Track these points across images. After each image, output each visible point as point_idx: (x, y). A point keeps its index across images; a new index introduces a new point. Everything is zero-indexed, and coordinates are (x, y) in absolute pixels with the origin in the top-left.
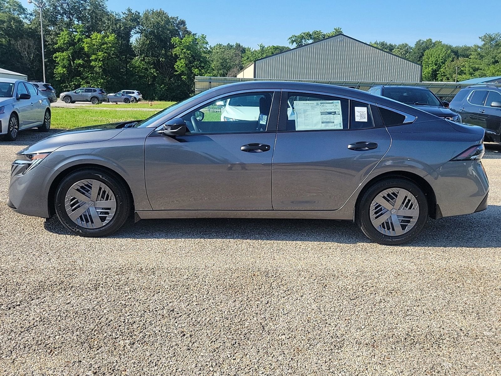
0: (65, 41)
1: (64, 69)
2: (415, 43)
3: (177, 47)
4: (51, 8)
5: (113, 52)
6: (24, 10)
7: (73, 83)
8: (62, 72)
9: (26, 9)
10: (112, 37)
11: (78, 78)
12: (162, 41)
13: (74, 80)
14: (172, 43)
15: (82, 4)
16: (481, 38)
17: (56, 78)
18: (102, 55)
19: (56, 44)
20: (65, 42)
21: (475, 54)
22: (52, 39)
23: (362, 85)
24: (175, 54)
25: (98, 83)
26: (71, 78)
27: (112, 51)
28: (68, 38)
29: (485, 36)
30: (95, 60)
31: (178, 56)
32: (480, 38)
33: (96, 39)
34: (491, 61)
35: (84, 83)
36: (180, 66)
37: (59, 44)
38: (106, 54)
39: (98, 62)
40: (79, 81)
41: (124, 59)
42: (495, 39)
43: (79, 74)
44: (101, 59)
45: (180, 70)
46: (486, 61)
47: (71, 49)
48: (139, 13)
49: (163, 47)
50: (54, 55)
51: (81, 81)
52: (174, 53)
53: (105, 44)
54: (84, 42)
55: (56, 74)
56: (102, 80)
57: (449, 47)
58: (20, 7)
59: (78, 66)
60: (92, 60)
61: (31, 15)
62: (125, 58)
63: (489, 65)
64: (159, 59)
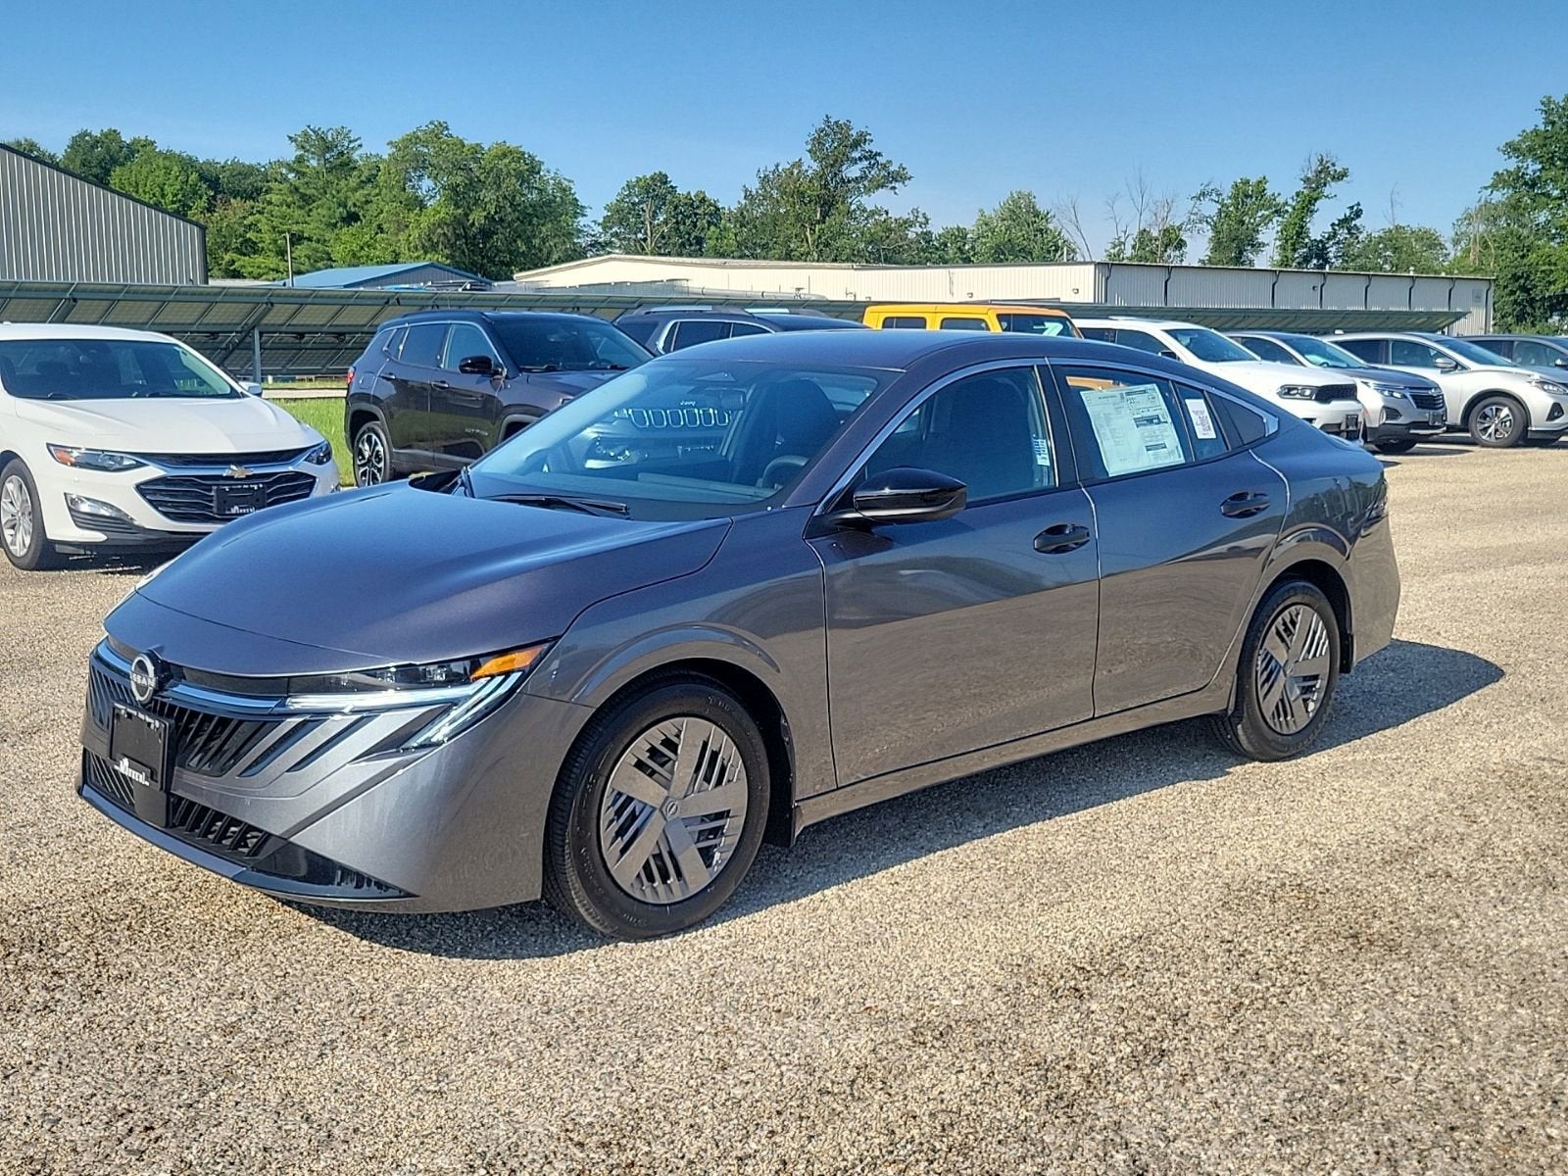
2: (69, 143)
16: (296, 141)
21: (285, 191)
23: (84, 296)
29: (305, 134)
32: (290, 138)
34: (337, 215)
42: (336, 146)
46: (320, 212)
57: (187, 164)
63: (335, 225)
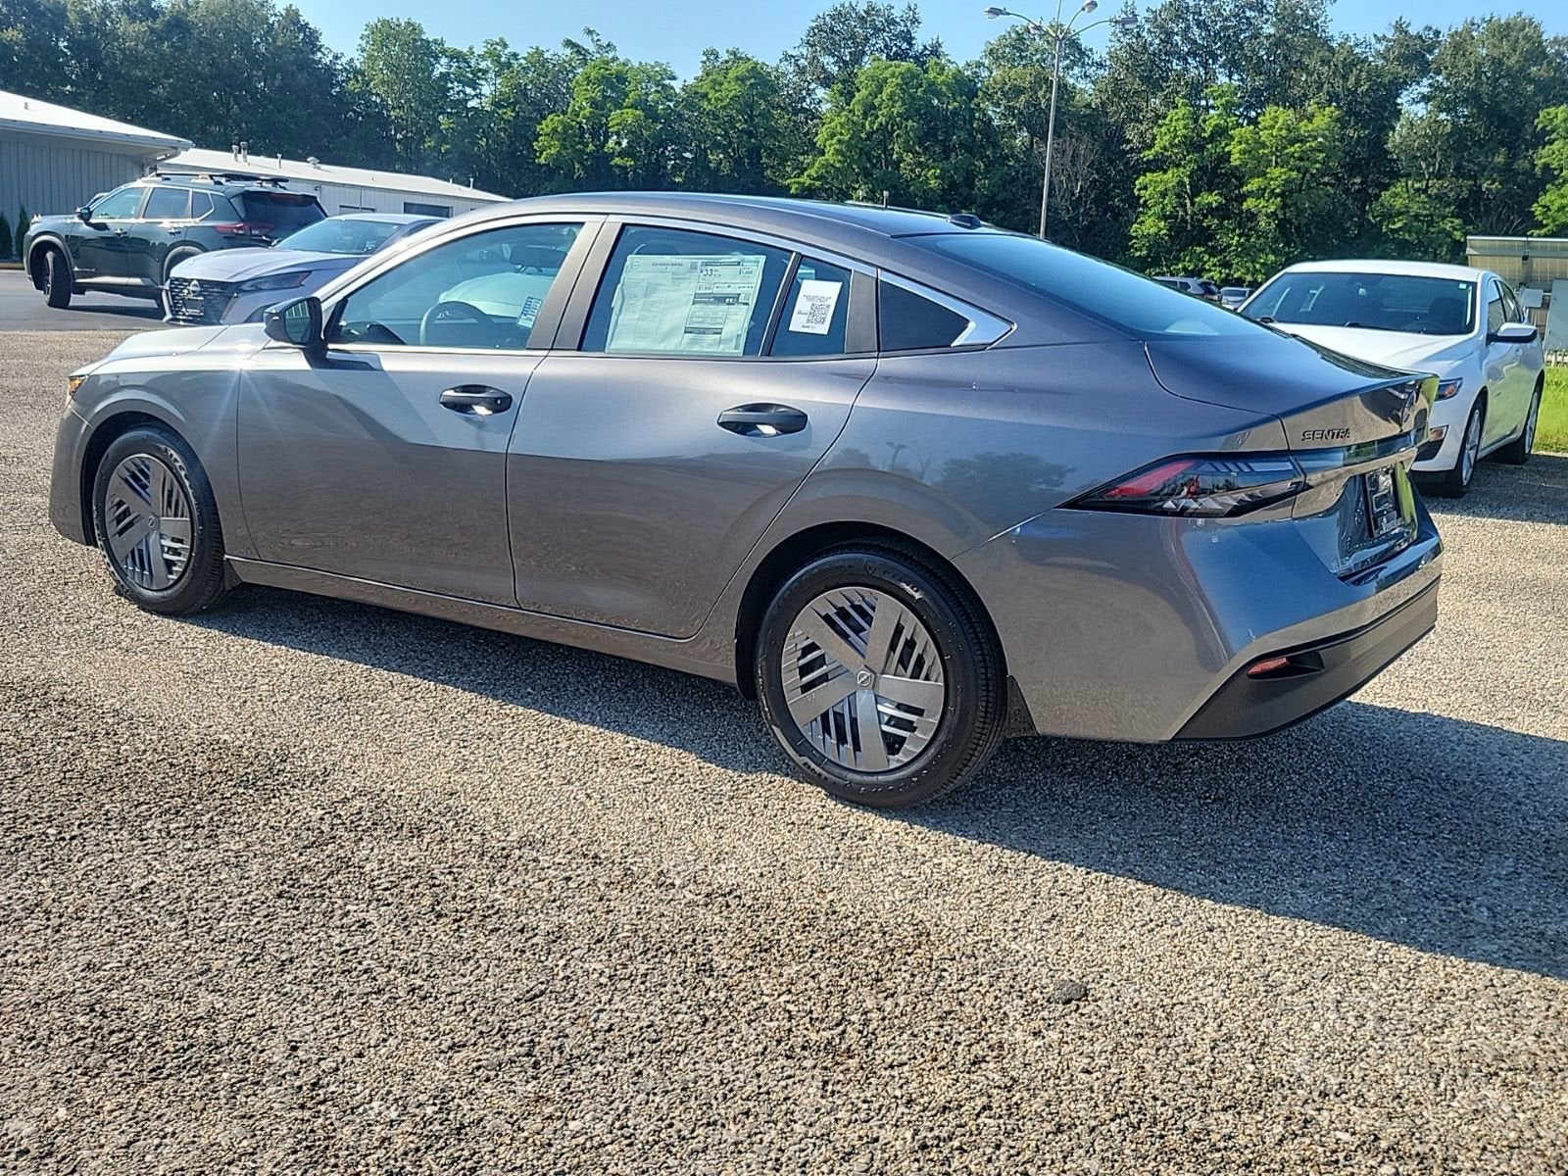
0: (1176, 136)
1: (1162, 224)
3: (1555, 140)
4: (1157, 41)
5: (1318, 165)
6: (1082, 53)
7: (1180, 266)
8: (1152, 231)
9: (1091, 50)
10: (1322, 119)
11: (1199, 249)
12: (1504, 121)
13: (1185, 256)
14: (1540, 126)
15: (1247, 18)
17: (1136, 250)
18: (1283, 177)
19: (1150, 147)
20: (1176, 141)
22: (1141, 135)
24: (1546, 166)
25: (1258, 266)
26: (1179, 251)
27: (1318, 162)
28: (1185, 128)
30: (1260, 193)
31: (1556, 173)
33: (1273, 127)
35: (1215, 265)
36: (1554, 207)
37: (1157, 148)
38: (1294, 174)
39: (1268, 201)
40: (1200, 260)
41: (1357, 187)
43: (1204, 236)
44: (1278, 191)
45: (1554, 220)
47: (1190, 161)
48: (1437, 33)
49: (1502, 143)
50: (1140, 180)
51: (1206, 258)
52: (1540, 163)
53: (1298, 141)
54: (1232, 138)
55: (1136, 238)
56: (1272, 257)
58: (1074, 44)
59: (1203, 215)
60: (1250, 194)
61: (1100, 65)
62: (1362, 183)
64: (1480, 187)
